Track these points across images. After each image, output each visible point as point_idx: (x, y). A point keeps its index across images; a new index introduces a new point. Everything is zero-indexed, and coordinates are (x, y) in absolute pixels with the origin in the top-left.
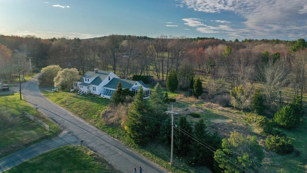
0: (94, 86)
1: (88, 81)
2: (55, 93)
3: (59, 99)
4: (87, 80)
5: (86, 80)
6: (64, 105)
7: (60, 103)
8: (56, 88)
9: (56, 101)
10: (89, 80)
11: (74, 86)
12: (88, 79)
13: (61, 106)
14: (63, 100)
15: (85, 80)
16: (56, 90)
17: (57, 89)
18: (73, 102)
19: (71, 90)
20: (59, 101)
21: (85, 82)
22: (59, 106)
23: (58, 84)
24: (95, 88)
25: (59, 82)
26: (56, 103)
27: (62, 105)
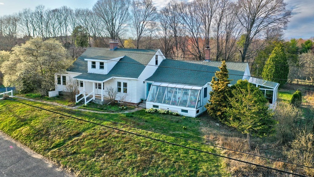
0: (123, 80)
1: (102, 67)
2: (8, 103)
3: (23, 122)
4: (98, 65)
5: (94, 67)
6: (44, 144)
7: (28, 135)
8: (9, 89)
9: (11, 130)
10: (105, 65)
11: (56, 83)
12: (102, 64)
13: (33, 148)
14: (37, 124)
15: (90, 65)
16: (10, 94)
17: (11, 91)
18: (75, 132)
19: (51, 94)
20: (25, 129)
21: (90, 70)
22: (28, 150)
23: (14, 78)
24: (125, 85)
25: (18, 74)
26: (14, 134)
27: (37, 145)
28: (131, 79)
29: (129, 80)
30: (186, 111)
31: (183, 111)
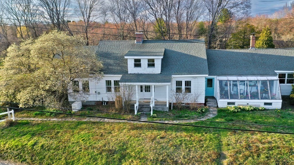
0: (183, 78)
1: (151, 65)
4: (144, 63)
5: (137, 63)
10: (157, 62)
12: (151, 61)
15: (131, 63)
21: (132, 70)
24: (188, 83)
28: (197, 77)
29: (193, 77)
30: (270, 104)
31: (266, 104)
